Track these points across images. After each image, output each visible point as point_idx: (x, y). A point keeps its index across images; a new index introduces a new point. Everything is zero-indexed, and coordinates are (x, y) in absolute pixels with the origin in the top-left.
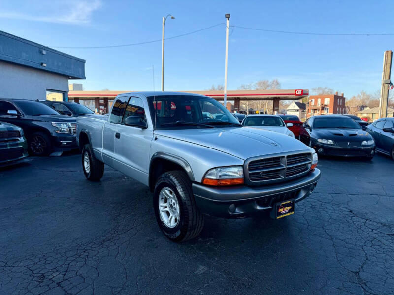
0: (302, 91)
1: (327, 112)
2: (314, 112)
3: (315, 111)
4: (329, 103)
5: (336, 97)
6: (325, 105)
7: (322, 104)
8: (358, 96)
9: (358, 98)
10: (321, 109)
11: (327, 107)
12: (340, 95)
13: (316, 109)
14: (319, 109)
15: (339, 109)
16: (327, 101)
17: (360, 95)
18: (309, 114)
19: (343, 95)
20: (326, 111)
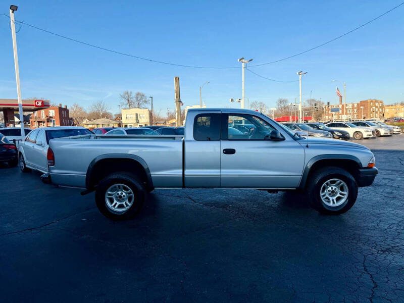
0: (43, 102)
1: (54, 124)
2: (39, 125)
3: (40, 123)
4: (54, 115)
5: (61, 109)
6: (50, 117)
7: (47, 116)
8: (72, 108)
9: (72, 110)
10: (46, 121)
11: (52, 119)
12: (63, 107)
13: (41, 122)
14: (44, 122)
15: (65, 121)
16: (52, 113)
17: (73, 107)
18: (33, 126)
19: (66, 106)
20: (52, 123)
